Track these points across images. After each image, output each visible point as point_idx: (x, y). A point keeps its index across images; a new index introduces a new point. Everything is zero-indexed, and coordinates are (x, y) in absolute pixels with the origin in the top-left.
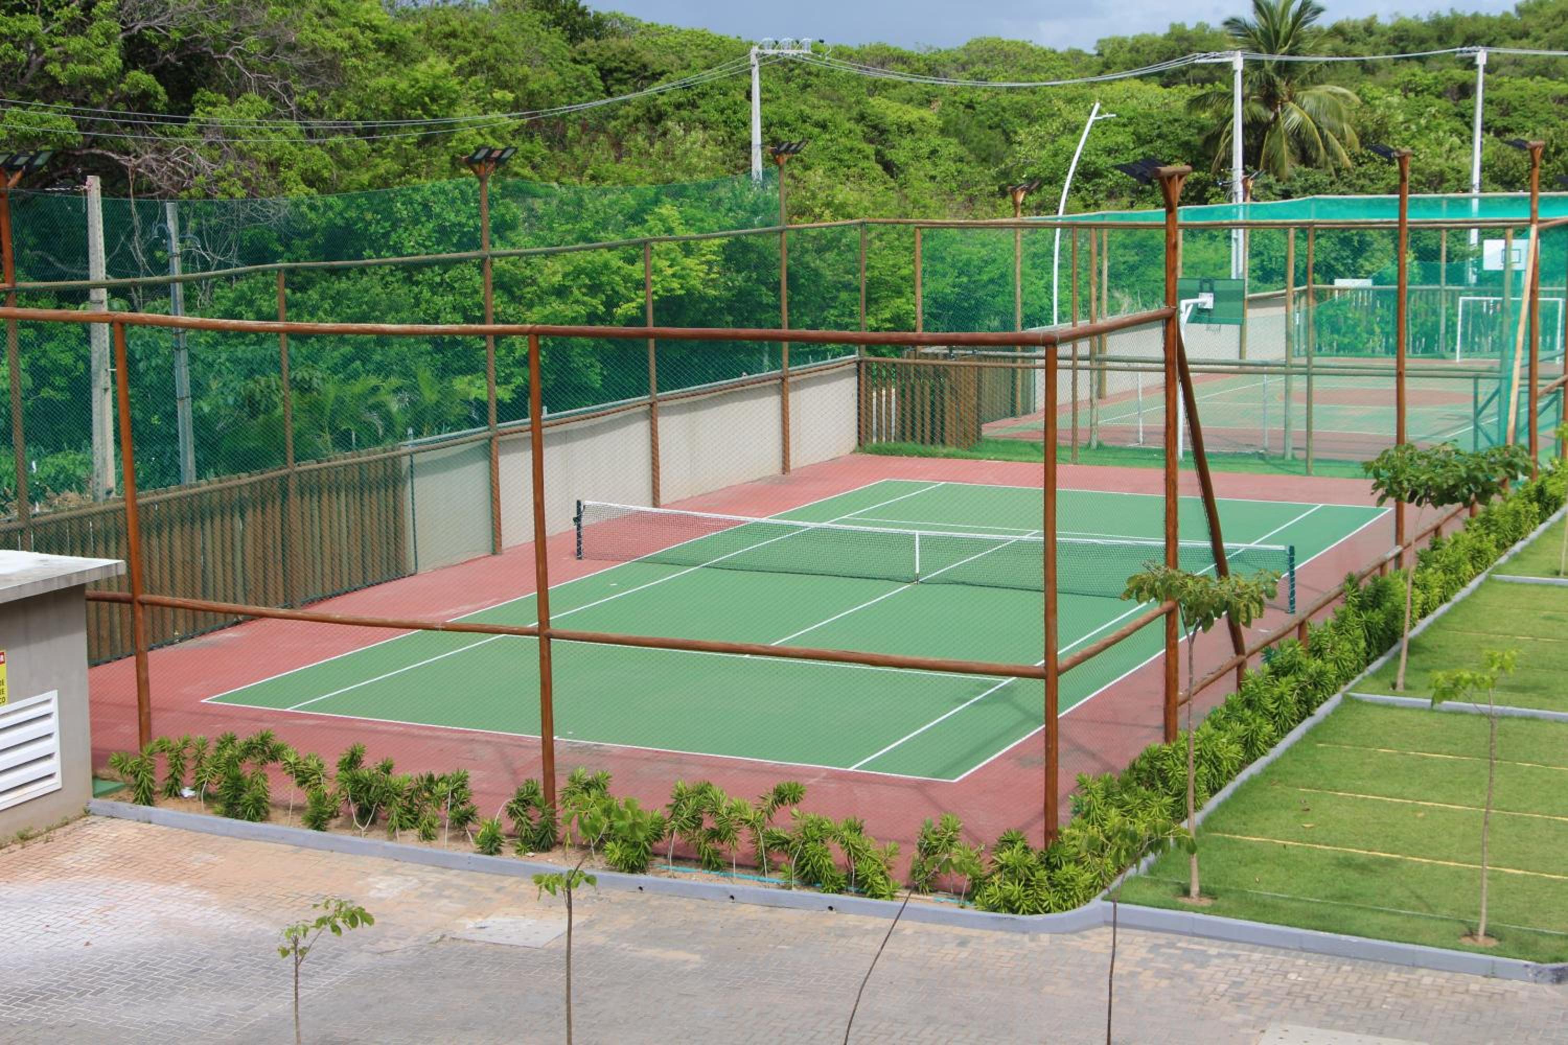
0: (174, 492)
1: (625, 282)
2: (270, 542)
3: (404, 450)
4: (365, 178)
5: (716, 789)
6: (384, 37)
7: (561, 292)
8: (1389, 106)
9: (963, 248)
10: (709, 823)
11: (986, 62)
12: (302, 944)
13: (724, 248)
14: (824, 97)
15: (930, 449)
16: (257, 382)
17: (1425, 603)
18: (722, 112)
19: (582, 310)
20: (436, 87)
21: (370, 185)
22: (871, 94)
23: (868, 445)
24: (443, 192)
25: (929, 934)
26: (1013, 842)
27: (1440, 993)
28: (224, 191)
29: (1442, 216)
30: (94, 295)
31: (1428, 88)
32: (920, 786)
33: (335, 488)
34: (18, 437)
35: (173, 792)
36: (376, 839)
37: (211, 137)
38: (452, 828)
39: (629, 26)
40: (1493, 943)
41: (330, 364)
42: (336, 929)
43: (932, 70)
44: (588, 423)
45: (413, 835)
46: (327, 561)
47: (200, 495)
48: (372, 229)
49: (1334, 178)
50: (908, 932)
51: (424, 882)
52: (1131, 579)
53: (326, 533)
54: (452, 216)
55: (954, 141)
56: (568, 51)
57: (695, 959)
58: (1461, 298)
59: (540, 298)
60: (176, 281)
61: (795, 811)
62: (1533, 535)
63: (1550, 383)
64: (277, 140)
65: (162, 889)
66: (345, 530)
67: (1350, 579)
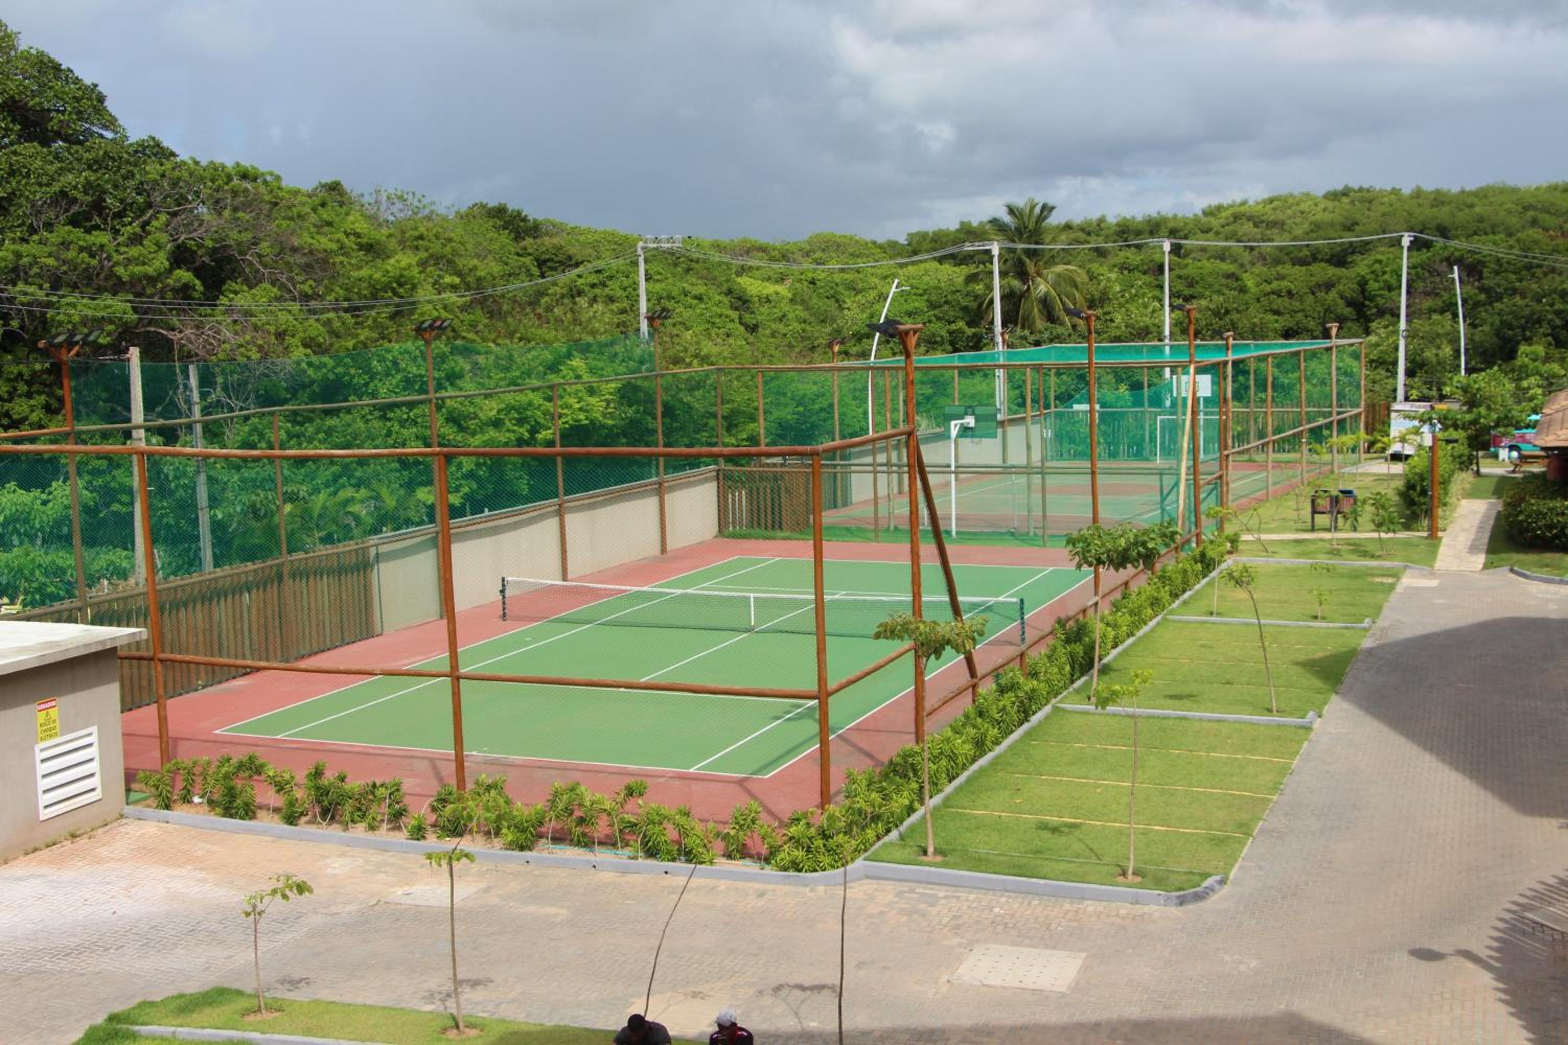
0: (196, 578)
1: (544, 414)
2: (269, 613)
3: (372, 542)
4: (350, 344)
5: (583, 788)
6: (364, 241)
7: (497, 424)
8: (1109, 280)
9: (800, 386)
10: (578, 813)
11: (823, 250)
12: (260, 907)
13: (619, 390)
14: (701, 278)
15: (771, 533)
16: (258, 495)
17: (1115, 638)
18: (625, 289)
19: (512, 436)
20: (402, 276)
21: (354, 349)
22: (738, 274)
23: (726, 533)
24: (408, 352)
25: (737, 889)
26: (798, 820)
27: (1099, 917)
28: (242, 355)
29: (1144, 359)
30: (135, 434)
31: (1137, 267)
32: (741, 782)
33: (319, 573)
34: (77, 540)
35: (186, 799)
36: (335, 830)
37: (235, 317)
38: (390, 821)
39: (558, 229)
40: (1139, 879)
41: (324, 479)
42: (285, 896)
43: (784, 257)
44: (512, 520)
45: (361, 826)
46: (314, 627)
47: (216, 579)
48: (355, 381)
49: (1071, 331)
50: (722, 888)
51: (367, 862)
52: (881, 625)
53: (313, 605)
54: (414, 370)
55: (800, 308)
56: (513, 247)
57: (563, 913)
58: (1159, 418)
59: (481, 429)
60: (196, 422)
61: (640, 802)
62: (1197, 587)
63: (1210, 477)
64: (283, 317)
65: (171, 871)
66: (327, 604)
67: (1059, 621)
